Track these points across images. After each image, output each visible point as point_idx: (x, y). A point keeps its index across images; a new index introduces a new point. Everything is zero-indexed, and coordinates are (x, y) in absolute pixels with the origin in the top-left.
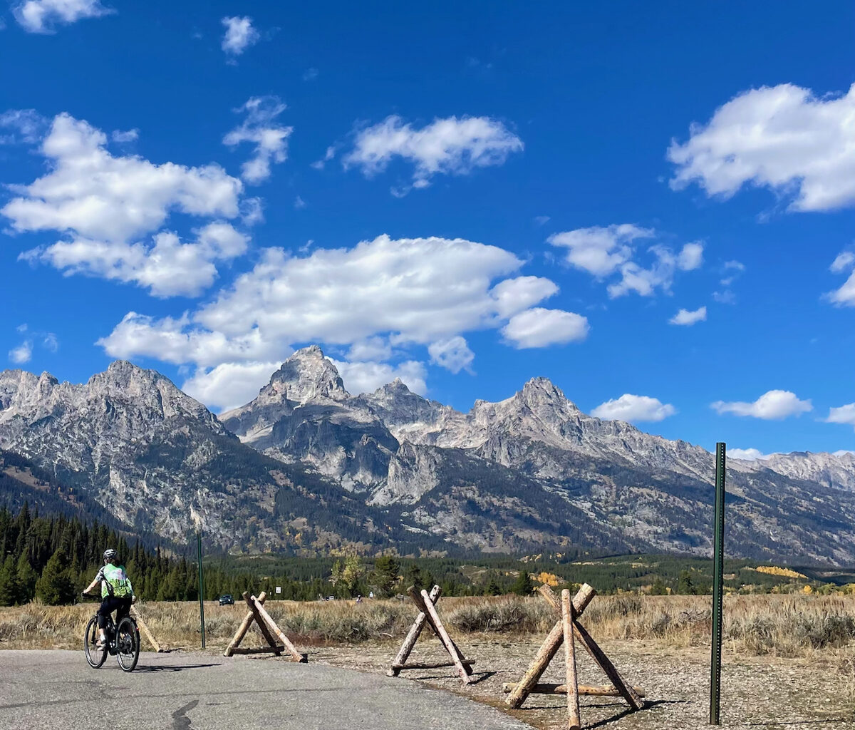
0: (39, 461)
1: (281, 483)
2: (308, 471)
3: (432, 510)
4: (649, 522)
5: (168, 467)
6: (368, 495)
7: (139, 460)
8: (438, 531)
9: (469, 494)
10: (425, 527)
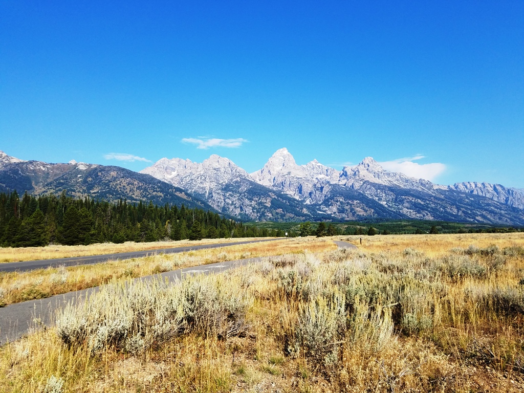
0: (187, 190)
1: (273, 197)
2: (282, 193)
3: (328, 206)
4: (407, 208)
5: (233, 192)
6: (304, 201)
7: (222, 189)
8: (329, 213)
9: (341, 200)
10: (325, 211)
